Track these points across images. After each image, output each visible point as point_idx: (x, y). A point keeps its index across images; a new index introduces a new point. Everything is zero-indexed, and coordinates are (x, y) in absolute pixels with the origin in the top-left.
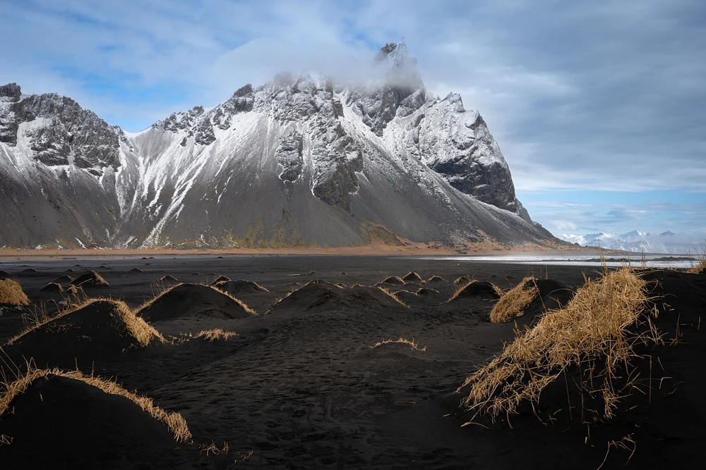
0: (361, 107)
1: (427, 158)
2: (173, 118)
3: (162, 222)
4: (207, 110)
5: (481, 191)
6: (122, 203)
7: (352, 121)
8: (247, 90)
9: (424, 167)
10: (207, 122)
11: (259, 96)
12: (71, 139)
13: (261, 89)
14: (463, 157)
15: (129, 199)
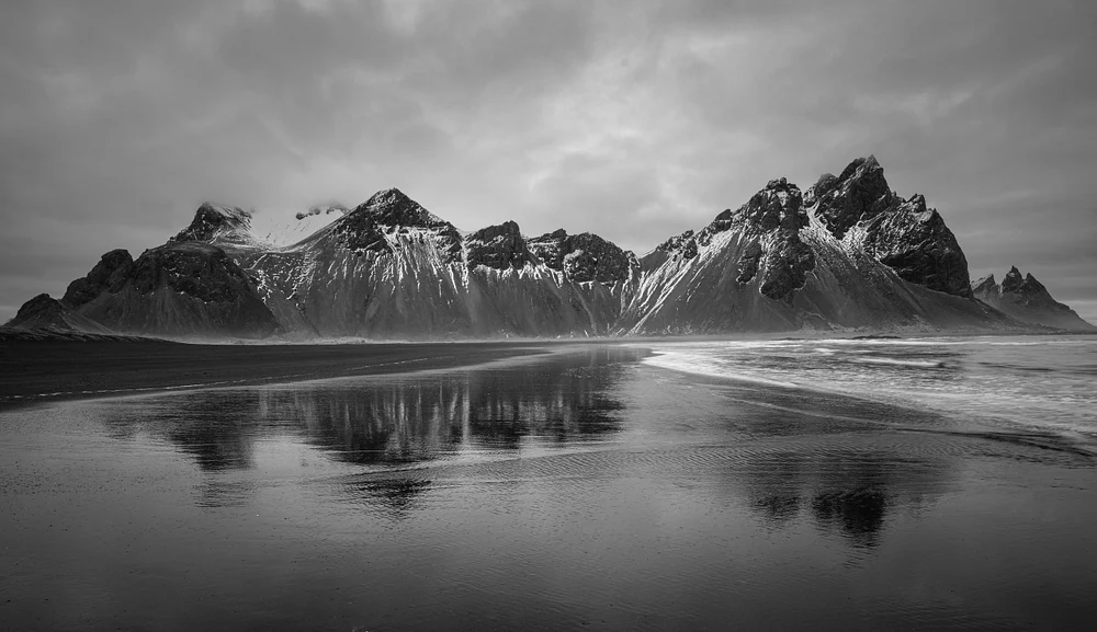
0: (826, 216)
1: (880, 254)
2: (671, 241)
3: (646, 316)
4: (695, 233)
5: (930, 281)
6: (623, 305)
7: (816, 229)
8: (727, 214)
9: (877, 262)
10: (693, 242)
11: (737, 217)
12: (596, 263)
13: (738, 211)
14: (913, 251)
15: (628, 303)
